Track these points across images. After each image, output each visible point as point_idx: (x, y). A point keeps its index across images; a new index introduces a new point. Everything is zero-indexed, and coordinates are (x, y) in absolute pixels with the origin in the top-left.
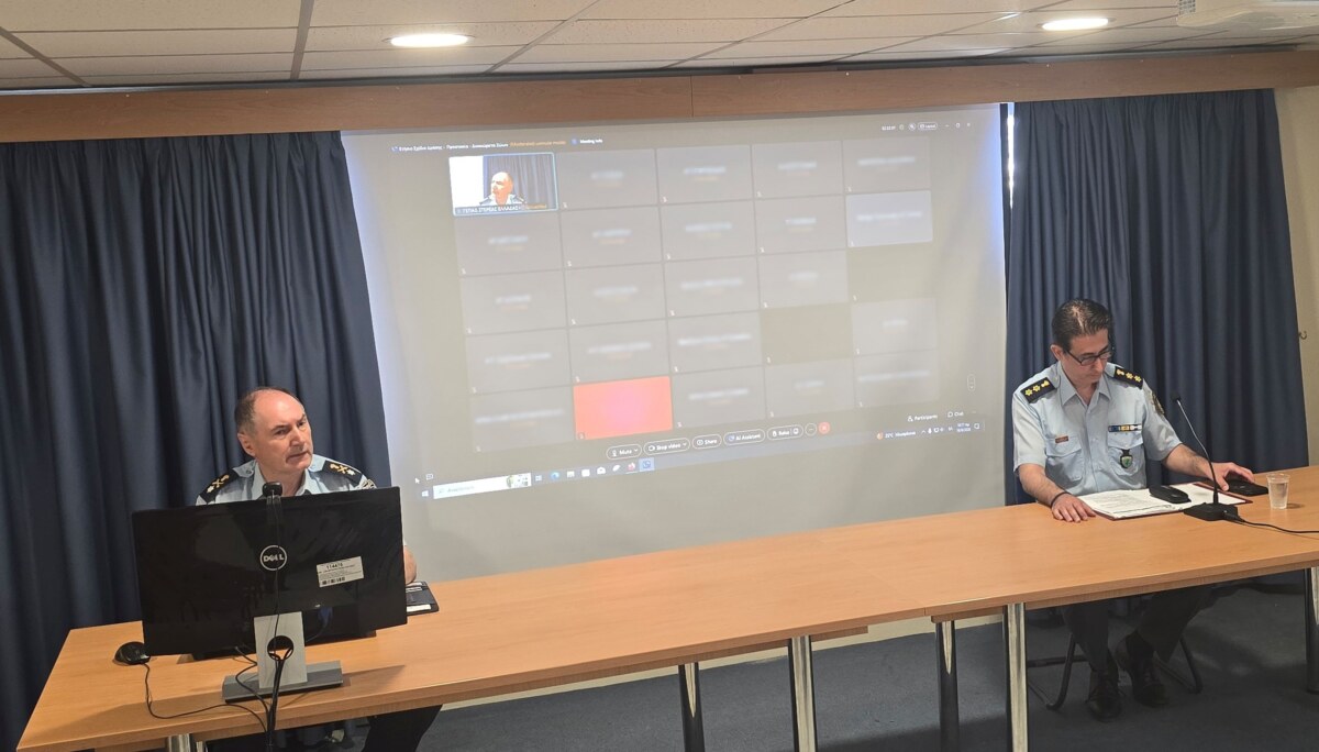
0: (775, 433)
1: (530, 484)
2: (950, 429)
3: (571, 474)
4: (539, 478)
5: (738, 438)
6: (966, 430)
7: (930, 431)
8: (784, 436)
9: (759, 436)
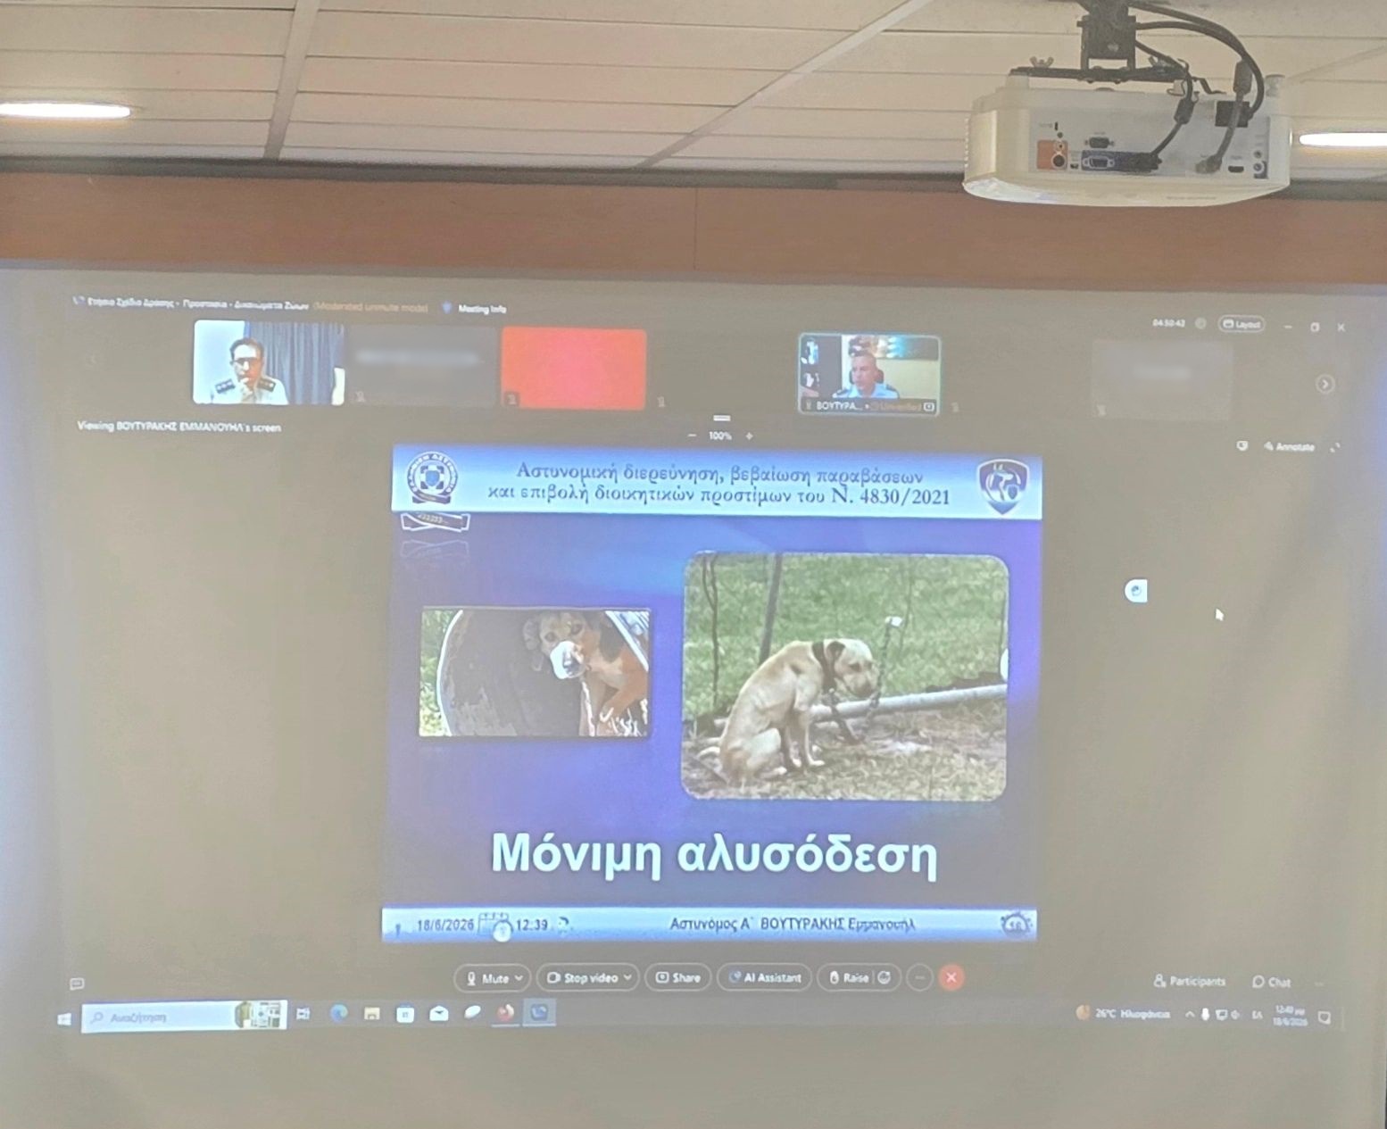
0: (834, 974)
1: (283, 1025)
2: (1257, 1015)
3: (373, 1012)
4: (304, 1014)
5: (748, 978)
6: (1295, 1022)
7: (1206, 1014)
8: (857, 985)
9: (798, 978)
